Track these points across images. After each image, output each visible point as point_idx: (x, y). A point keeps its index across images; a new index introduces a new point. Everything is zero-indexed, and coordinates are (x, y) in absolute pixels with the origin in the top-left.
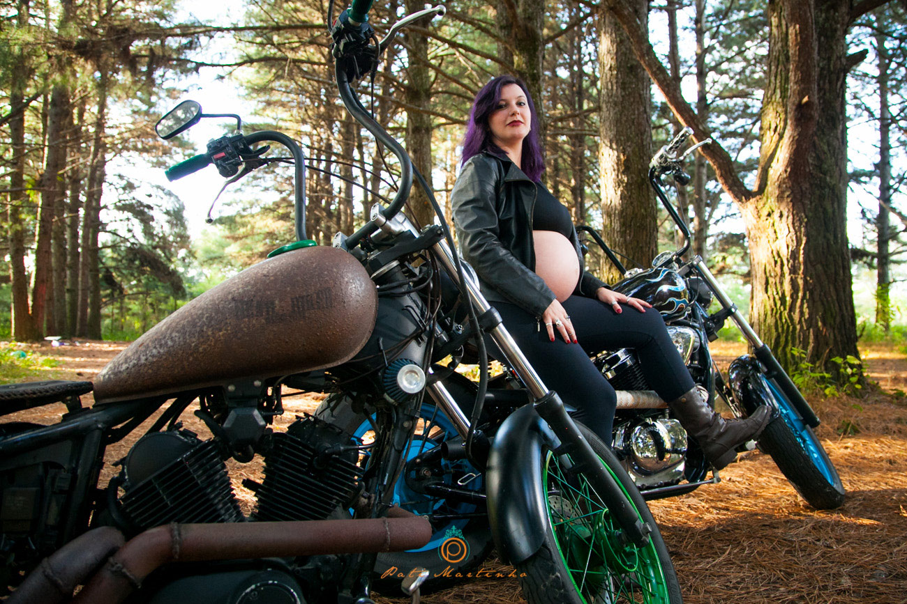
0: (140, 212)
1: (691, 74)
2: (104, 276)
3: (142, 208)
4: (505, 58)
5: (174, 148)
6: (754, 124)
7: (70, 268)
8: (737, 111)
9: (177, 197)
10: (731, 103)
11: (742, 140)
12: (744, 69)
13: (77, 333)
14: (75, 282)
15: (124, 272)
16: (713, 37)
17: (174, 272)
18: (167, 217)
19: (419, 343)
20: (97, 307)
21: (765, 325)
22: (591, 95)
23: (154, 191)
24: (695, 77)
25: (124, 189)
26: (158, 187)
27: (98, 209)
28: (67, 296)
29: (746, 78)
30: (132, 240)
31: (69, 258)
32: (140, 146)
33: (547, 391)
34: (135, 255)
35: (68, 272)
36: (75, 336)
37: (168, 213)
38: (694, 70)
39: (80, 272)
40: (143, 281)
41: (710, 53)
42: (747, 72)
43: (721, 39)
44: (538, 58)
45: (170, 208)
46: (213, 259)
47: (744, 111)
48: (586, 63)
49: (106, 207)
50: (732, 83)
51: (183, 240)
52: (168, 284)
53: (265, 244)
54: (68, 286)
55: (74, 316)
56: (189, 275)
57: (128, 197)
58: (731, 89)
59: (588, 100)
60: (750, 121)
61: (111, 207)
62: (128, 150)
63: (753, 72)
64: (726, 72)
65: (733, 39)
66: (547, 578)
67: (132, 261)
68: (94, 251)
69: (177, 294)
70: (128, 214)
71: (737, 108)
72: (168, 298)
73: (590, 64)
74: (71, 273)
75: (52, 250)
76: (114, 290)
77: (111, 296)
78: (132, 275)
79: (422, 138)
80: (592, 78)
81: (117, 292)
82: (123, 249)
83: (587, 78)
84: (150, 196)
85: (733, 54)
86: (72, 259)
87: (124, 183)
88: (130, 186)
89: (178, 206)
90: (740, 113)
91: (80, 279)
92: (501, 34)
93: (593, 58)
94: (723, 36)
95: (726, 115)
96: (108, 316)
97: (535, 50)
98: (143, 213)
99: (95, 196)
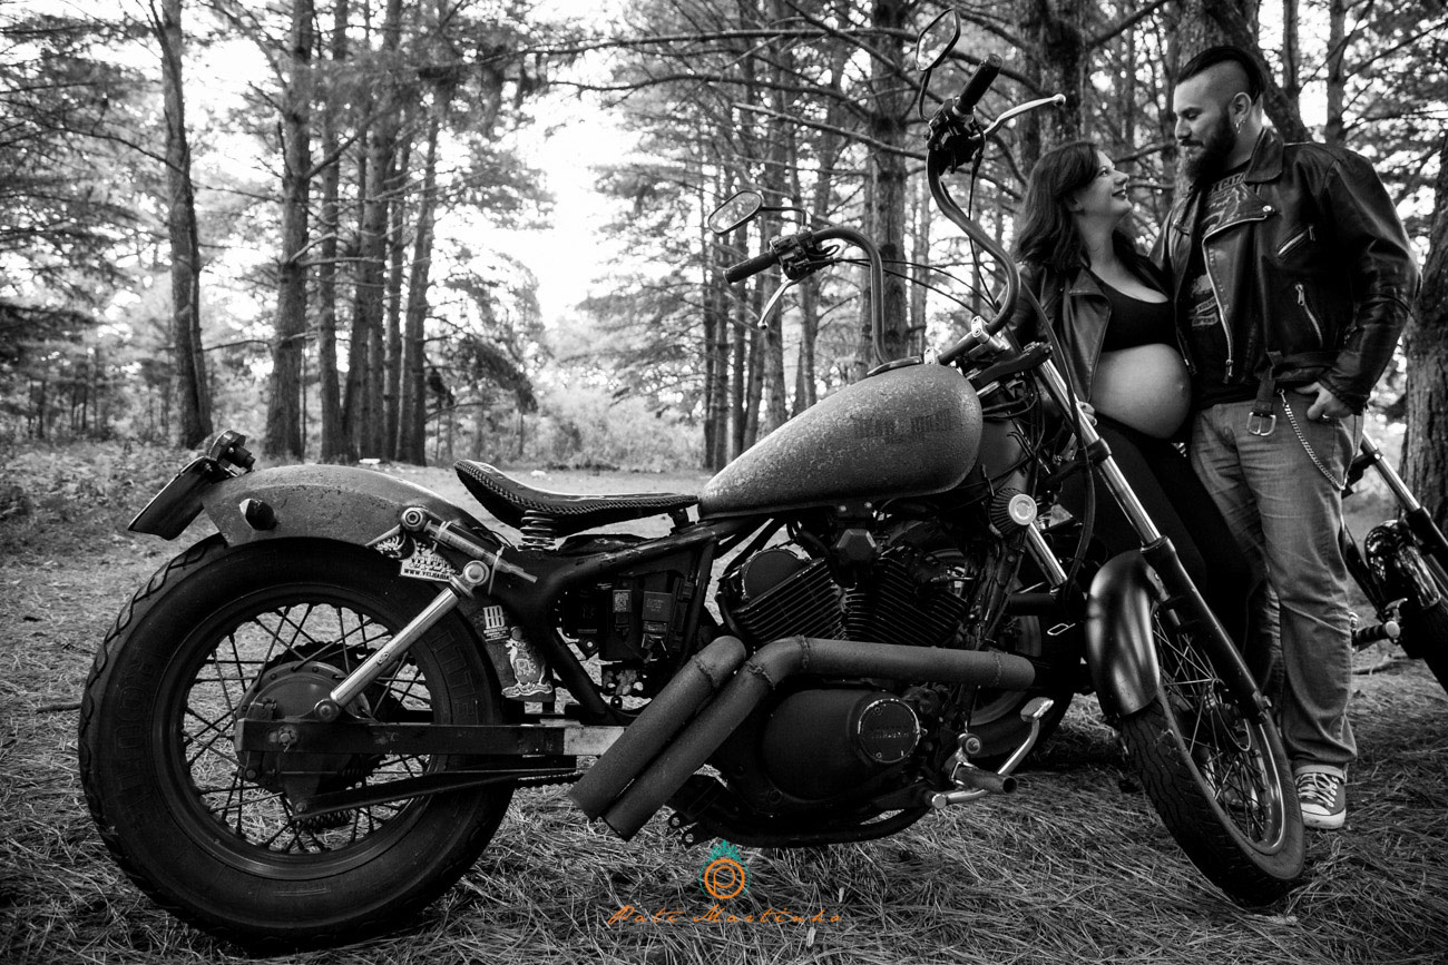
0: (477, 290)
1: (1318, 79)
2: (430, 379)
3: (481, 285)
4: (1027, 72)
5: (525, 201)
6: (1424, 160)
7: (390, 367)
8: (1394, 138)
9: (528, 271)
10: (1384, 125)
11: (1401, 186)
12: (1411, 68)
13: (397, 455)
14: (394, 386)
15: (455, 372)
16: (1361, 16)
17: (521, 377)
18: (514, 298)
19: (1023, 473)
20: (422, 419)
21: (1423, 486)
22: (1147, 116)
23: (499, 262)
24: (1325, 84)
25: (458, 258)
26: (503, 256)
27: (425, 287)
28: (385, 405)
29: (1416, 82)
30: (466, 330)
31: (388, 353)
32: (479, 197)
33: (1159, 536)
34: (470, 350)
35: (386, 373)
36: (393, 459)
37: (515, 292)
38: (1324, 73)
39: (402, 373)
40: (480, 387)
41: (1353, 44)
42: (1418, 72)
43: (1374, 18)
44: (1078, 72)
45: (519, 286)
46: (575, 358)
47: (1406, 138)
48: (1141, 66)
49: (434, 283)
50: (1388, 92)
51: (535, 330)
52: (514, 392)
53: (647, 339)
54: (386, 391)
55: (393, 432)
56: (540, 381)
57: (462, 270)
58: (1387, 103)
59: (1142, 124)
60: (1416, 155)
61: (440, 283)
62: (464, 204)
63: (1427, 73)
64: (1380, 75)
65: (1394, 19)
66: (1159, 734)
67: (466, 358)
68: (417, 343)
69: (526, 406)
70: (462, 293)
71: (1394, 133)
72: (511, 411)
73: (1148, 67)
74: (390, 374)
75: (369, 343)
76: (441, 399)
77: (438, 406)
78: (466, 378)
79: (892, 189)
80: (1149, 89)
81: (447, 402)
82: (454, 340)
83: (1141, 89)
84: (493, 268)
85: (1395, 43)
86: (392, 355)
87: (458, 249)
88: (465, 255)
89: (529, 282)
90: (1398, 141)
91: (401, 382)
92: (1022, 36)
93: (1153, 57)
94: (1378, 16)
95: (1375, 145)
96: (432, 434)
97: (1075, 59)
98: (482, 292)
99: (421, 268)
